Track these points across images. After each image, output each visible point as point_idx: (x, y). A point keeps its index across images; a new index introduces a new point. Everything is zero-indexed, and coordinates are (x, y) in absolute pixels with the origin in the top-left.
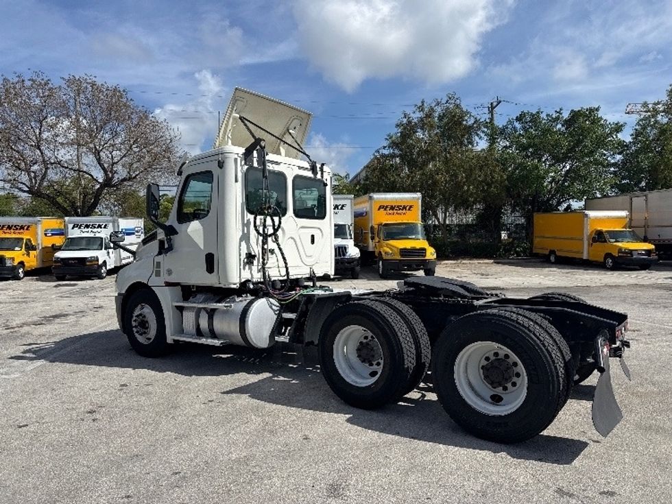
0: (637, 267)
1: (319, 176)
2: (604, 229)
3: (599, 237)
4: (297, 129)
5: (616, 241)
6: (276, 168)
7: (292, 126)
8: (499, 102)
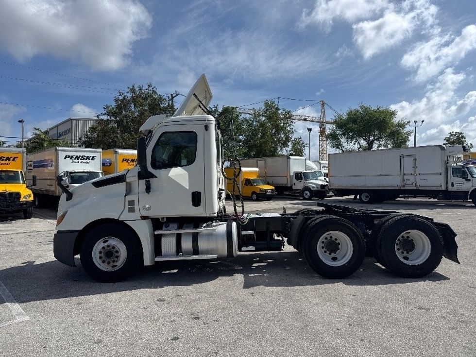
0: (266, 199)
2: (251, 178)
3: (248, 182)
5: (257, 185)
8: (177, 95)
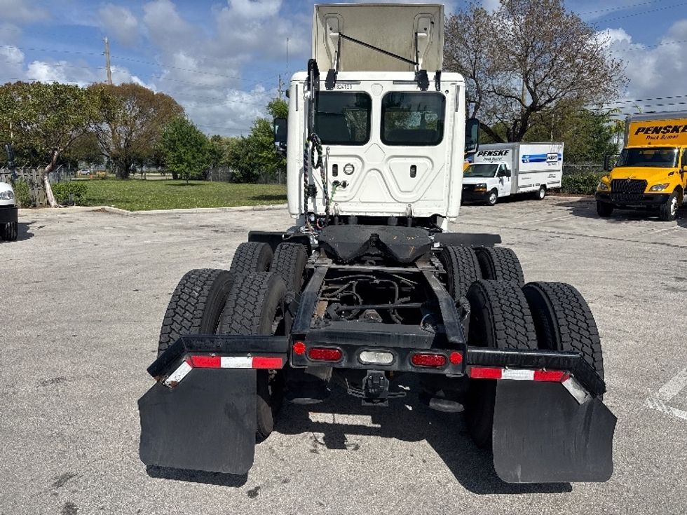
1: (432, 88)
4: (429, 29)
6: (355, 88)
7: (421, 27)
